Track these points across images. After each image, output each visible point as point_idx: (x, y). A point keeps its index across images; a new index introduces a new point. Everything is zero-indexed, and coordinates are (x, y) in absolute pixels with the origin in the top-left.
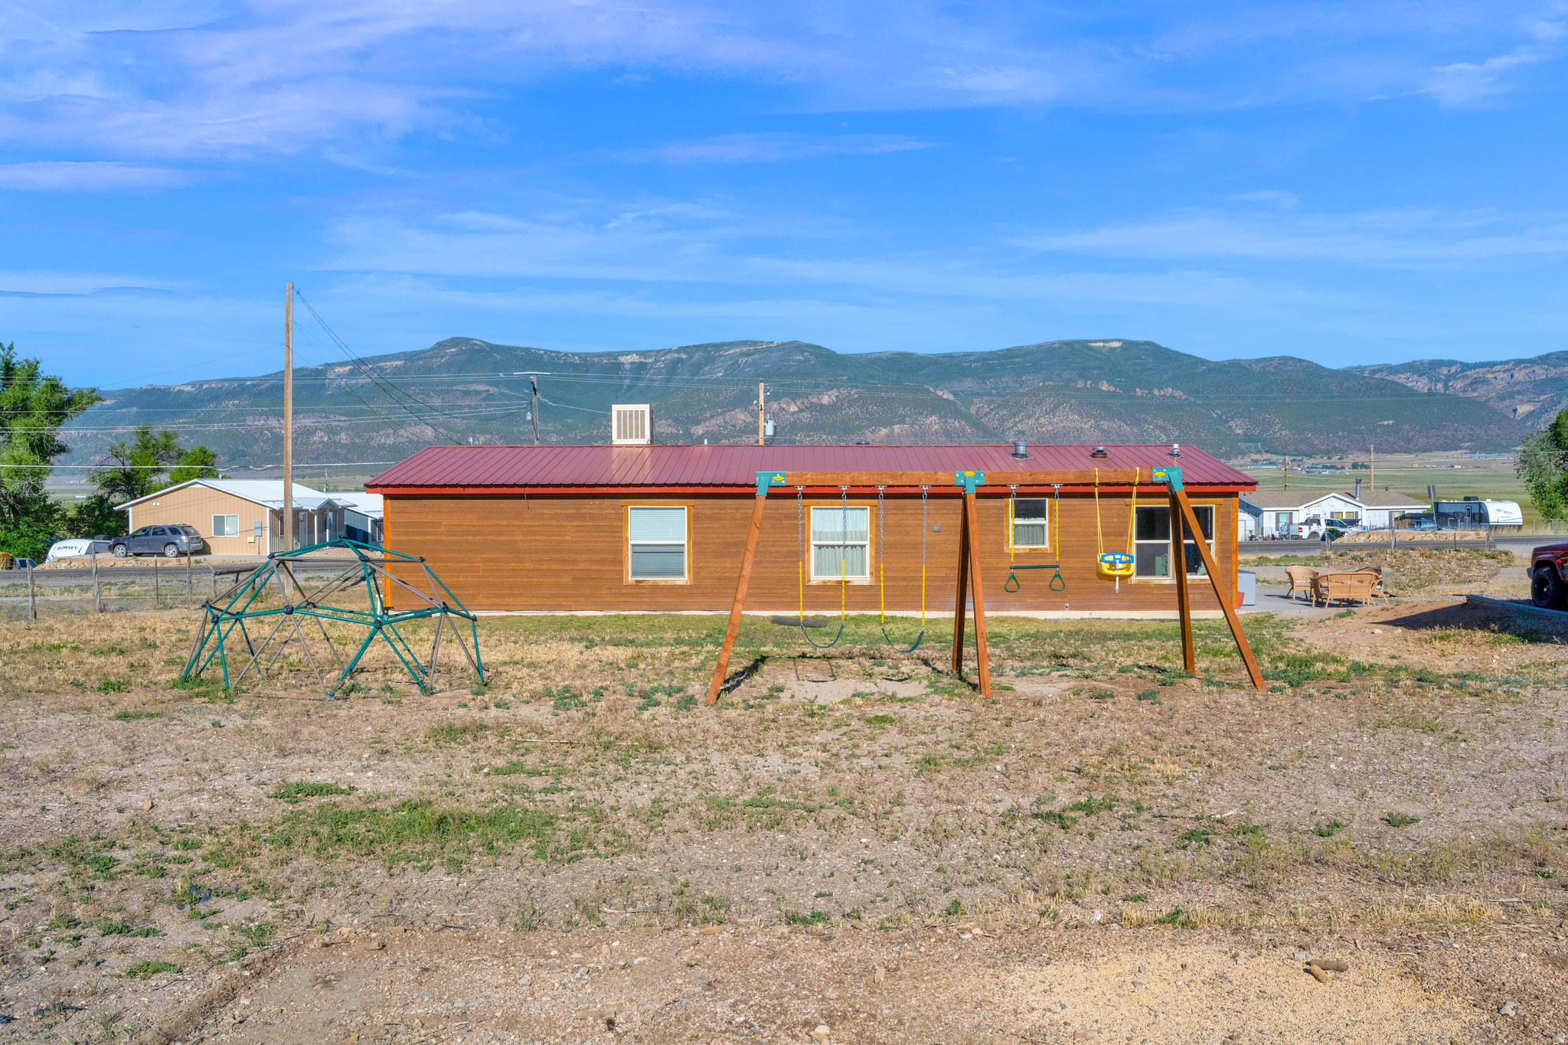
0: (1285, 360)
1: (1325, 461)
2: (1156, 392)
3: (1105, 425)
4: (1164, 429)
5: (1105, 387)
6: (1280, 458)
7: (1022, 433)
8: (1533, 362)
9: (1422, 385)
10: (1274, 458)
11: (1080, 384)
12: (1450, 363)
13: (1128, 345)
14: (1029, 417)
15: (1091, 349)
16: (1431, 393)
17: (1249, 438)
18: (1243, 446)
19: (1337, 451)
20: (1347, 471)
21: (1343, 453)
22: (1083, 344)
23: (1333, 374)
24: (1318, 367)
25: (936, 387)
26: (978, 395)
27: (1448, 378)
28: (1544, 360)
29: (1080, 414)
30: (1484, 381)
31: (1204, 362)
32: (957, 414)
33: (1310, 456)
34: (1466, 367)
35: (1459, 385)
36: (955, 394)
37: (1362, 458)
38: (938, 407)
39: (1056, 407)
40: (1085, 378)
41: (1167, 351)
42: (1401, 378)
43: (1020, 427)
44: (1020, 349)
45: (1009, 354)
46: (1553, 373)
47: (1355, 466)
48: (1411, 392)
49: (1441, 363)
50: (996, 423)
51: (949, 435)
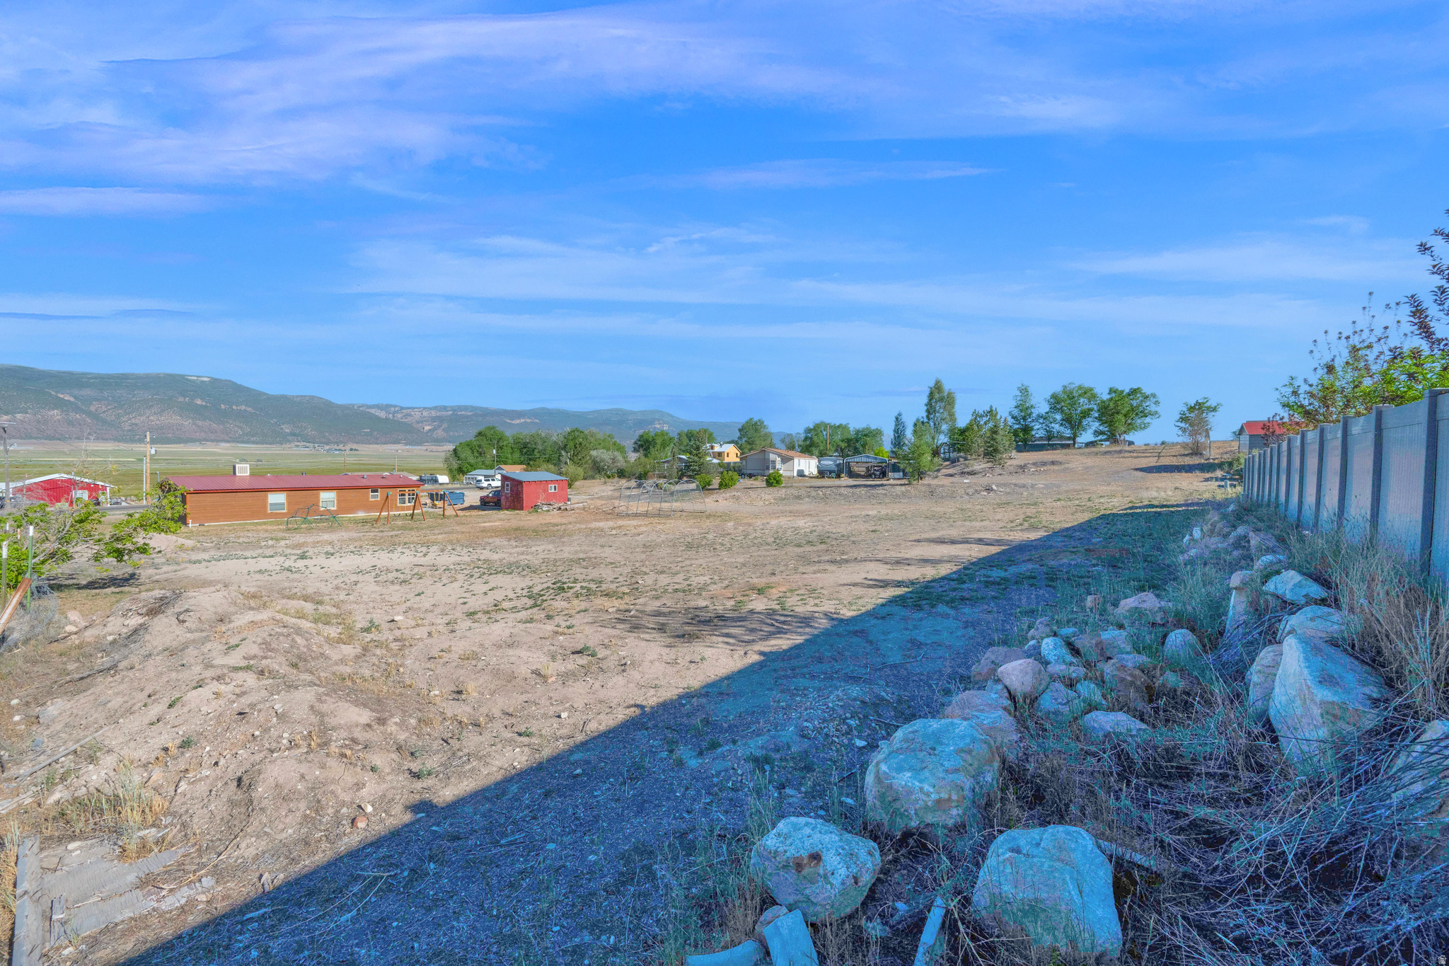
0: (313, 397)
1: (336, 447)
2: (235, 407)
3: (200, 423)
4: (241, 428)
5: (199, 402)
6: (312, 445)
7: (136, 425)
8: (430, 409)
9: (382, 414)
10: (308, 444)
11: (181, 399)
12: (395, 406)
13: (214, 381)
14: (141, 415)
15: (188, 380)
16: (387, 419)
17: (293, 434)
18: (290, 438)
19: (341, 442)
20: (348, 452)
21: (345, 444)
22: (182, 376)
23: (338, 406)
24: (329, 404)
25: (57, 392)
26: (97, 400)
27: (394, 413)
28: (435, 408)
29: (181, 416)
30: (410, 415)
31: (265, 394)
32: (77, 409)
33: (327, 444)
34: (402, 408)
35: (399, 416)
36: (75, 397)
37: (354, 446)
38: (59, 404)
39: (163, 411)
40: (185, 397)
41: (240, 386)
42: (373, 411)
43: (133, 421)
44: (133, 374)
45: (124, 377)
46: (439, 414)
47: (351, 450)
48: (378, 418)
49: (392, 406)
50: (113, 418)
51: (71, 423)
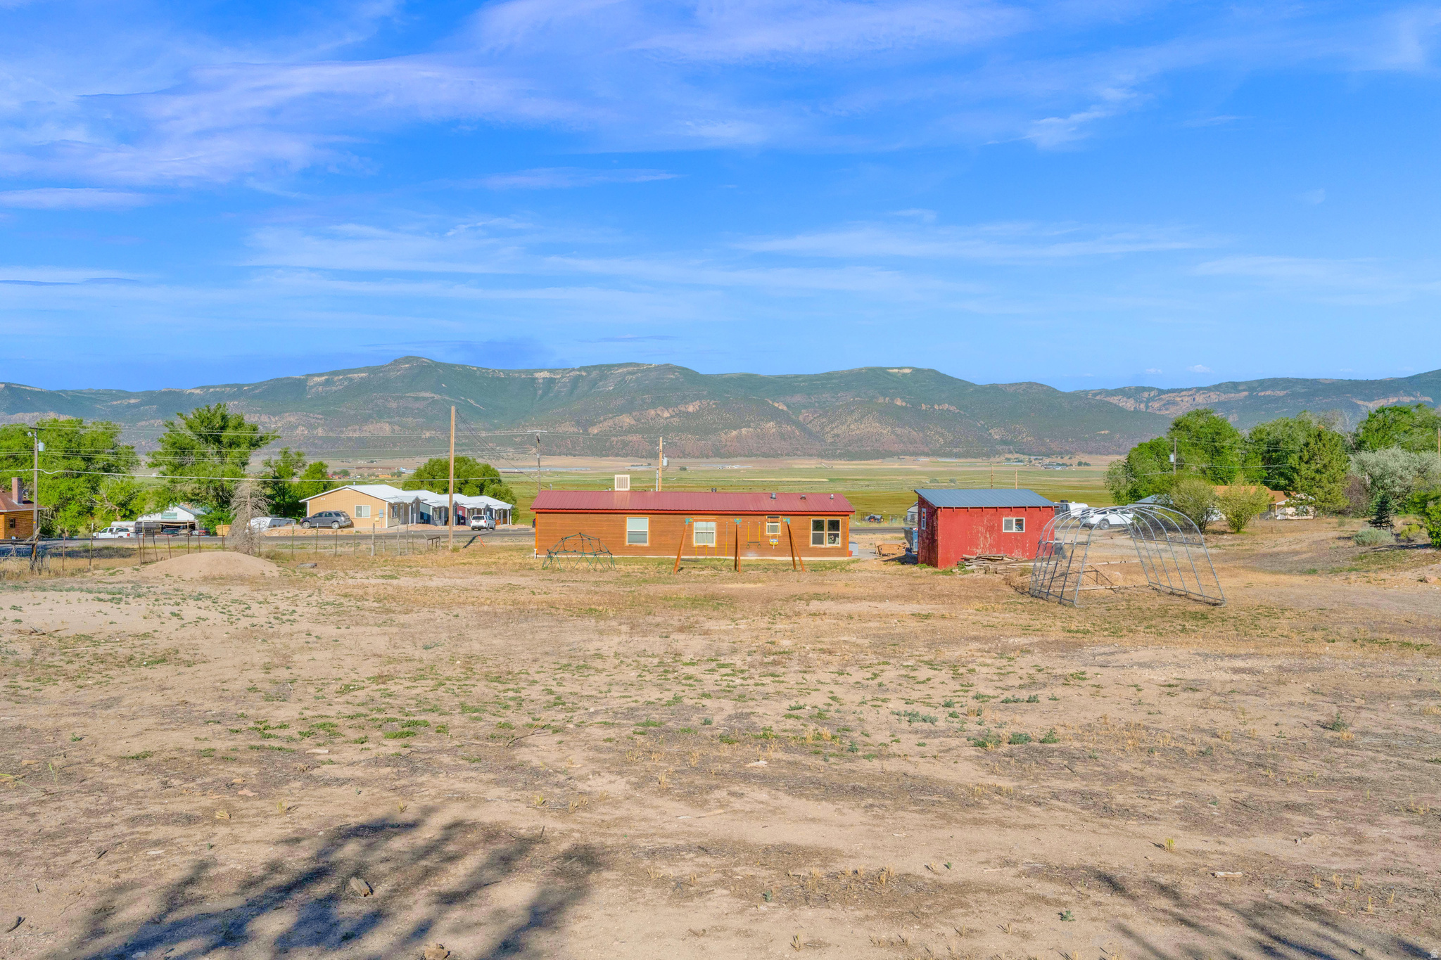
0: (1031, 385)
1: (1060, 461)
2: (936, 407)
3: (899, 430)
4: (942, 435)
5: (899, 402)
6: (1027, 457)
7: (838, 436)
8: (1209, 389)
9: (1129, 405)
10: (1021, 457)
11: (881, 400)
12: (1150, 389)
13: (917, 371)
14: (843, 424)
15: (889, 374)
16: (1136, 411)
17: (1004, 442)
18: (999, 448)
19: (1067, 452)
20: (1074, 468)
21: (1071, 454)
22: (883, 370)
23: (1065, 395)
24: (1054, 390)
25: (774, 401)
26: (805, 407)
27: (1149, 400)
28: (1217, 388)
29: (880, 422)
30: (1174, 403)
31: (972, 385)
32: (789, 421)
33: (1048, 456)
34: (1161, 392)
35: (1156, 405)
36: (788, 405)
37: (1085, 458)
38: (775, 415)
39: (862, 417)
40: (885, 395)
41: (944, 376)
42: (1114, 400)
43: (836, 431)
44: (837, 373)
45: (829, 377)
46: (1223, 397)
47: (1080, 464)
48: (1121, 410)
49: (1144, 389)
50: (818, 429)
51: (783, 437)
